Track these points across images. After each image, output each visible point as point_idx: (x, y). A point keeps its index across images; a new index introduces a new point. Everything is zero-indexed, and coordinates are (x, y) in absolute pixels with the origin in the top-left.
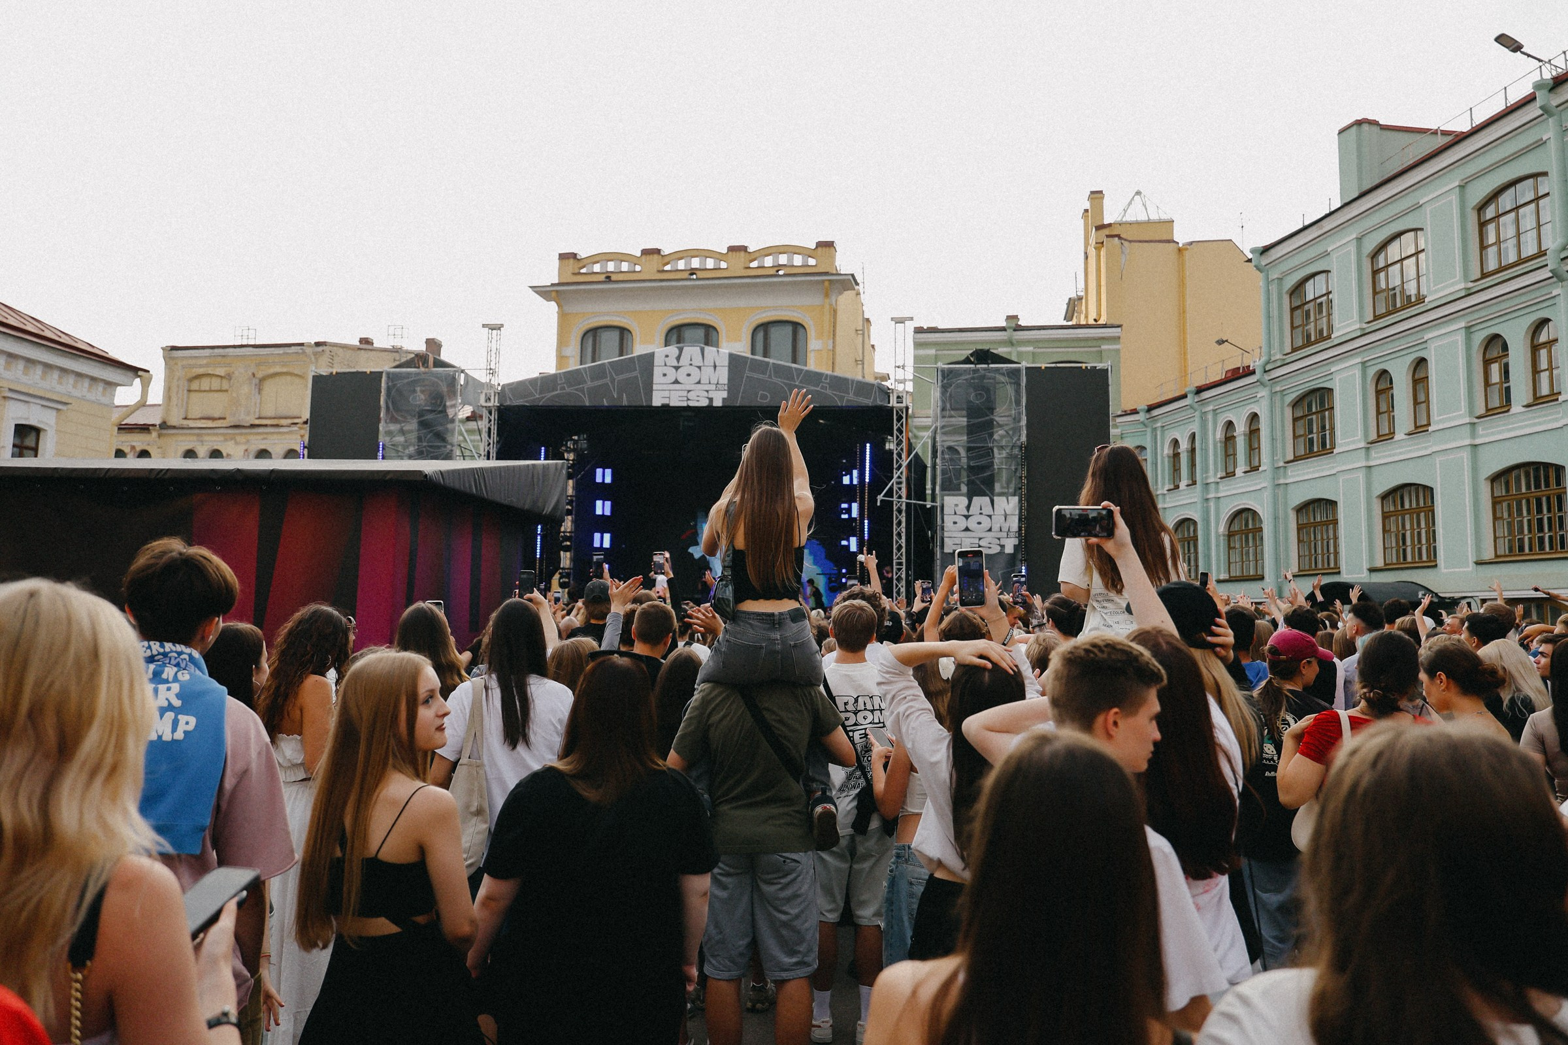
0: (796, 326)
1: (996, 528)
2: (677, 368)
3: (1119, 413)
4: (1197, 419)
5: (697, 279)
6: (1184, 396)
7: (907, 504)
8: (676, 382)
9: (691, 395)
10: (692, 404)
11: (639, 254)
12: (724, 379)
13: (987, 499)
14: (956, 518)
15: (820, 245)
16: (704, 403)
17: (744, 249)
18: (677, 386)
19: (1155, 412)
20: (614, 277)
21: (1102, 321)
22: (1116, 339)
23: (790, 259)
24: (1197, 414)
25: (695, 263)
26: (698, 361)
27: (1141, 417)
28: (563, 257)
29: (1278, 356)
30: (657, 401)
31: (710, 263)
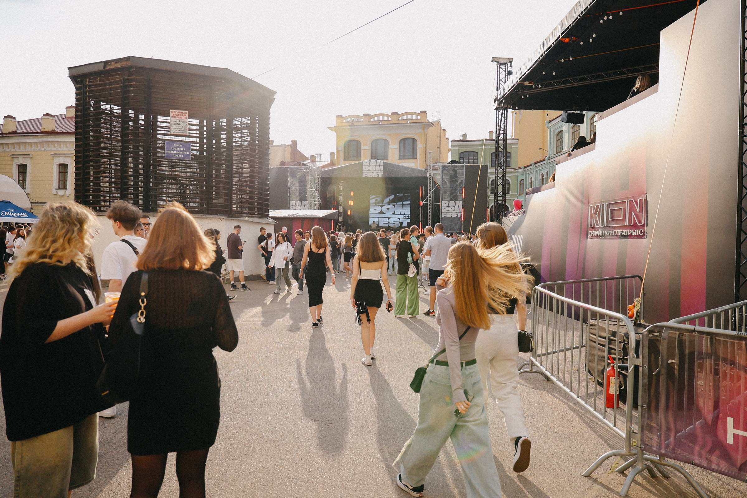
0: (414, 140)
1: (456, 210)
2: (369, 166)
3: (517, 168)
4: (535, 172)
5: (382, 124)
6: (531, 165)
7: (432, 204)
8: (369, 170)
9: (373, 174)
10: (373, 176)
11: (362, 116)
12: (382, 169)
13: (454, 202)
14: (445, 207)
15: (421, 112)
16: (377, 176)
17: (397, 113)
18: (369, 171)
19: (527, 169)
20: (355, 124)
21: (513, 138)
22: (517, 144)
23: (412, 117)
24: (535, 171)
25: (381, 118)
26: (375, 164)
27: (522, 170)
28: (338, 117)
29: (552, 155)
30: (364, 176)
31: (386, 118)
